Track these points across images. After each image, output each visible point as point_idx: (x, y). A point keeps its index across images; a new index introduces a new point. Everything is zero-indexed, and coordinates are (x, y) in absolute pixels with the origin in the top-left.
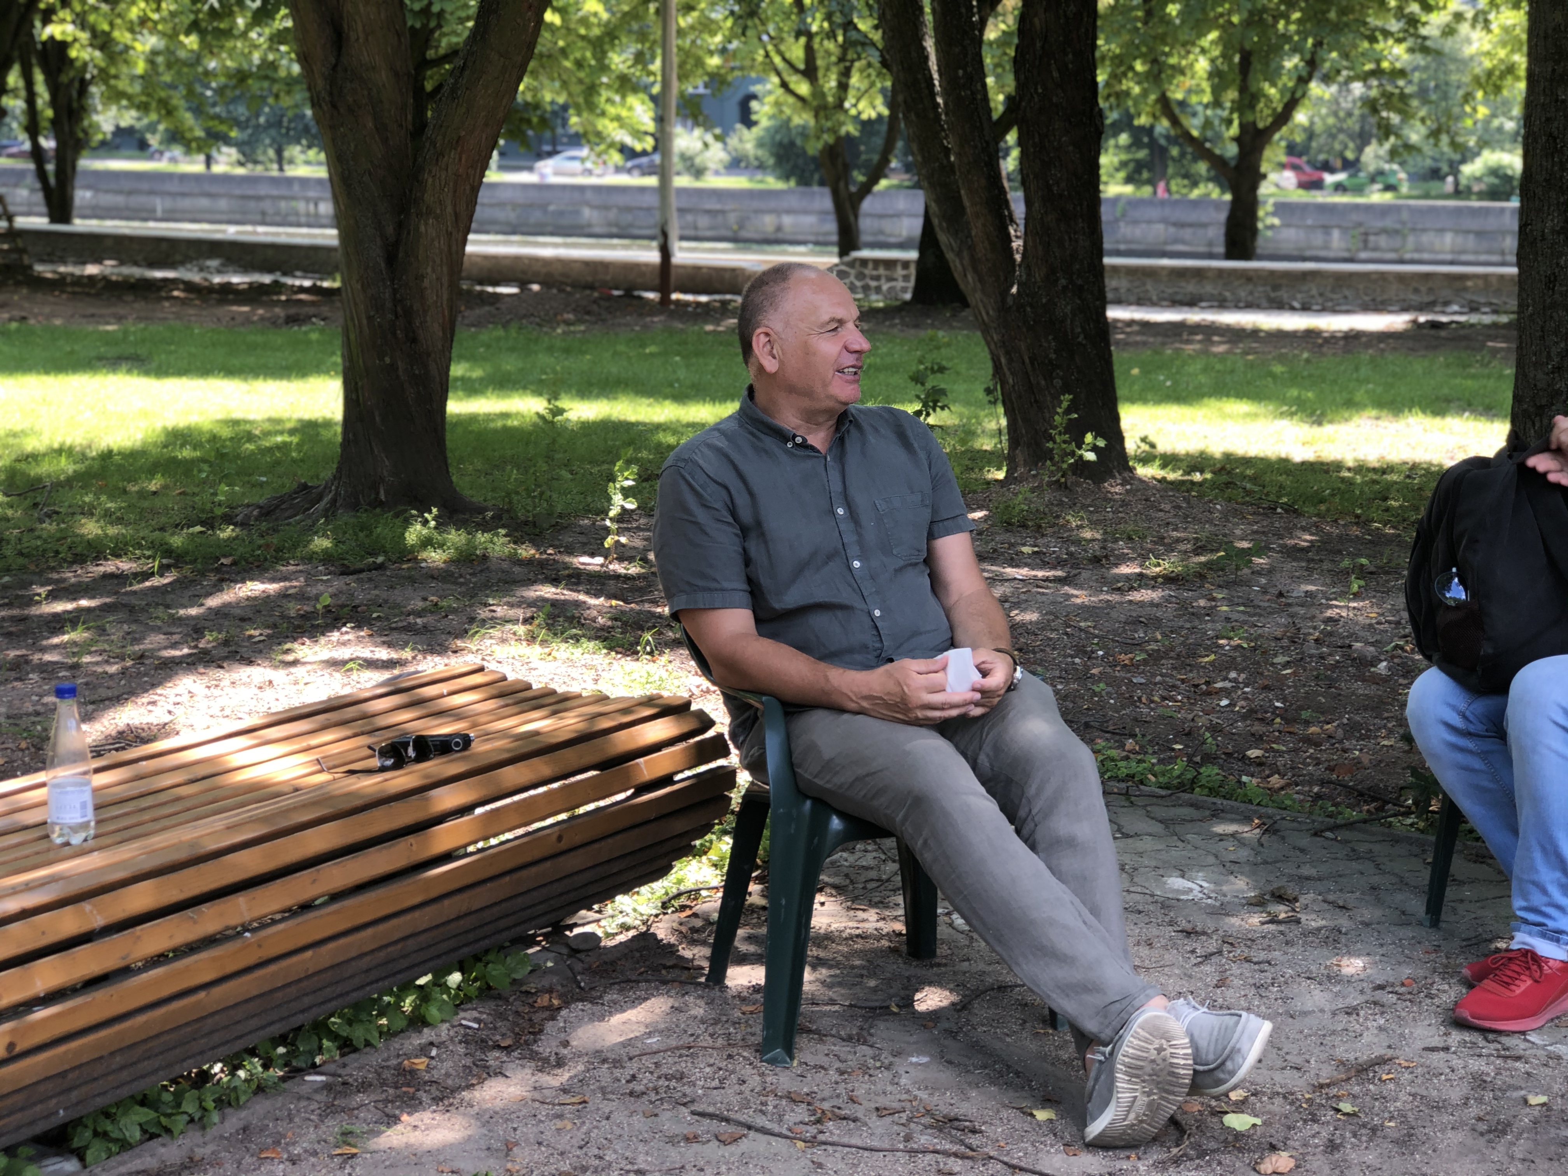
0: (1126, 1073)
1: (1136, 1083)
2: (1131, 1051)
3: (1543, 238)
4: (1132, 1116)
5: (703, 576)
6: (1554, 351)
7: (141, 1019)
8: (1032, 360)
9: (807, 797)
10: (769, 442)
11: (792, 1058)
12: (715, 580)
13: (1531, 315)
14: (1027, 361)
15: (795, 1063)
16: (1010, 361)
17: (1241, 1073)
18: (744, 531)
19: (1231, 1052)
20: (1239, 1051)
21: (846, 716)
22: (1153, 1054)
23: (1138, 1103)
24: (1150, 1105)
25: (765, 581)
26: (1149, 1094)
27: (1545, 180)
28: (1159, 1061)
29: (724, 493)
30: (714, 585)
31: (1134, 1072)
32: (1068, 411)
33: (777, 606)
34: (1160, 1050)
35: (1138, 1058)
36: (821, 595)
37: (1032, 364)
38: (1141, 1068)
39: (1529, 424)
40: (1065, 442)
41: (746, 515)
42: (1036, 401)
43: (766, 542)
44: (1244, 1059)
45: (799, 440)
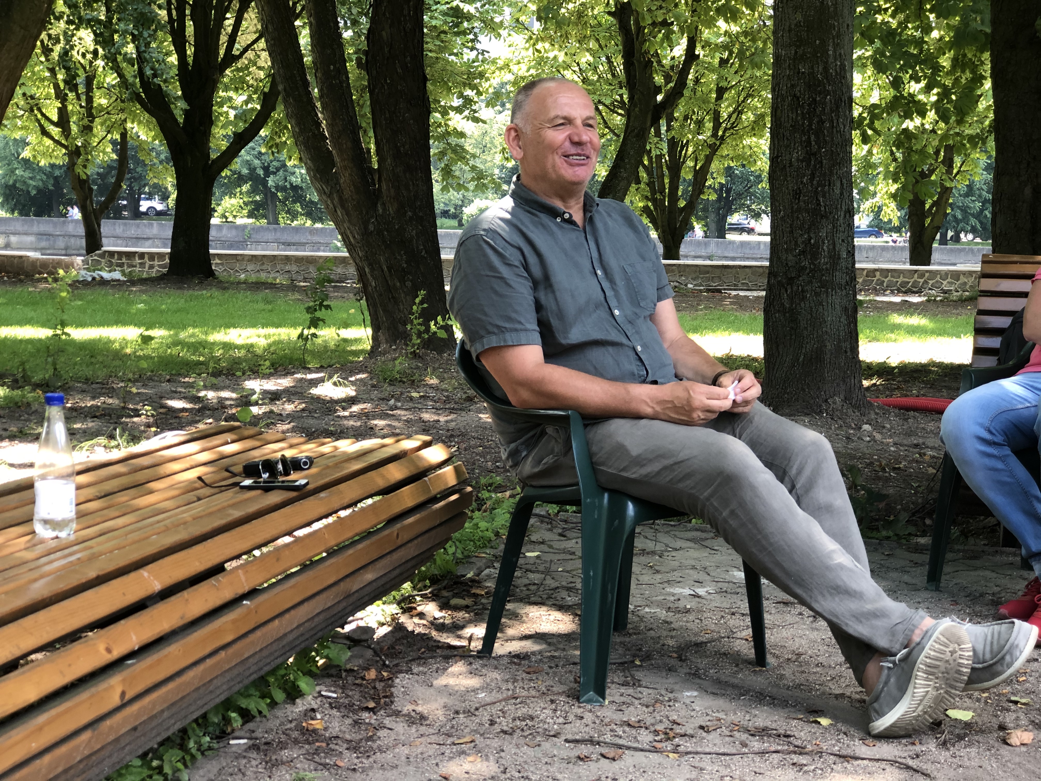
0: (926, 672)
1: (930, 680)
2: (932, 653)
3: (791, 165)
4: (920, 708)
5: (509, 319)
6: (800, 240)
7: (191, 674)
8: (389, 268)
9: (605, 490)
10: (545, 218)
11: (604, 698)
12: (520, 323)
13: (783, 217)
14: (385, 269)
15: (607, 702)
16: (372, 270)
17: (1018, 664)
18: (535, 285)
19: (1010, 648)
20: (1017, 646)
21: (644, 422)
22: (948, 656)
23: (929, 696)
24: (936, 698)
25: (555, 322)
26: (937, 689)
27: (791, 126)
28: (951, 662)
29: (518, 254)
30: (518, 326)
31: (931, 670)
32: (422, 303)
33: (564, 342)
34: (953, 653)
35: (937, 659)
36: (596, 335)
37: (390, 271)
38: (936, 667)
39: (783, 291)
40: (419, 324)
41: (536, 270)
42: (393, 297)
43: (553, 292)
44: (1021, 652)
45: (567, 216)
